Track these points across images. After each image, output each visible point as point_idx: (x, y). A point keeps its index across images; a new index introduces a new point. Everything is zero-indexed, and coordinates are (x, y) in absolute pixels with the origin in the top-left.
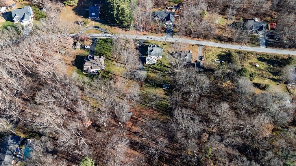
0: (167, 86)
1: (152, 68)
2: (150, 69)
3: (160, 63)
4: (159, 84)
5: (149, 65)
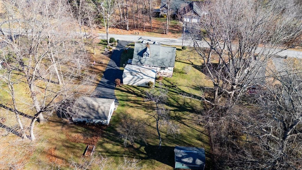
0: (195, 156)
1: (141, 96)
2: (133, 97)
3: (166, 85)
4: (157, 146)
5: (131, 88)
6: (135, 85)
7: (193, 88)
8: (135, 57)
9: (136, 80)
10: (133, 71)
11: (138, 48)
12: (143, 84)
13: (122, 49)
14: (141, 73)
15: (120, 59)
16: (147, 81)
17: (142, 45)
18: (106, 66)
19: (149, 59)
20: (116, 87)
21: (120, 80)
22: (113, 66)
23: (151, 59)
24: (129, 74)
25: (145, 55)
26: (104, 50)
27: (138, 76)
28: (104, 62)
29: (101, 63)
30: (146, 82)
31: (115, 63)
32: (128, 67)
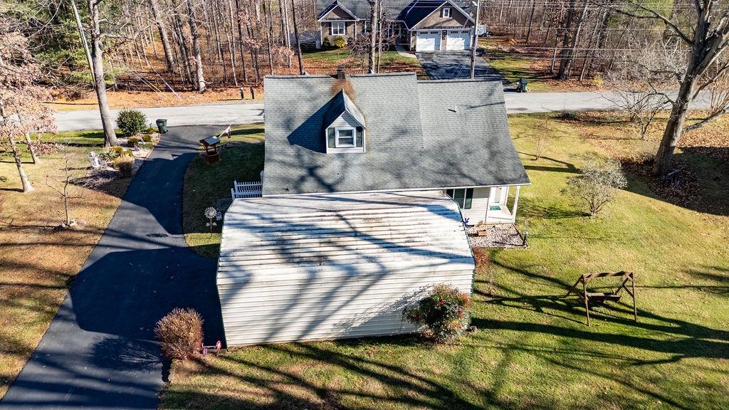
5: (299, 368)
6: (323, 334)
7: (712, 290)
8: (281, 158)
9: (329, 297)
10: (293, 228)
11: (287, 107)
12: (382, 316)
13: (185, 155)
14: (356, 234)
15: (181, 193)
16: (410, 291)
17: (309, 88)
18: (97, 239)
19: (363, 159)
20: (173, 378)
21: (194, 318)
22: (138, 233)
23: (373, 154)
24: (267, 254)
25: (337, 136)
26: (88, 165)
27: (342, 257)
28: (79, 218)
29: (59, 229)
30: (405, 300)
31: (151, 217)
32: (249, 208)
